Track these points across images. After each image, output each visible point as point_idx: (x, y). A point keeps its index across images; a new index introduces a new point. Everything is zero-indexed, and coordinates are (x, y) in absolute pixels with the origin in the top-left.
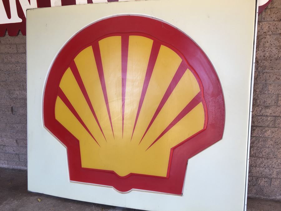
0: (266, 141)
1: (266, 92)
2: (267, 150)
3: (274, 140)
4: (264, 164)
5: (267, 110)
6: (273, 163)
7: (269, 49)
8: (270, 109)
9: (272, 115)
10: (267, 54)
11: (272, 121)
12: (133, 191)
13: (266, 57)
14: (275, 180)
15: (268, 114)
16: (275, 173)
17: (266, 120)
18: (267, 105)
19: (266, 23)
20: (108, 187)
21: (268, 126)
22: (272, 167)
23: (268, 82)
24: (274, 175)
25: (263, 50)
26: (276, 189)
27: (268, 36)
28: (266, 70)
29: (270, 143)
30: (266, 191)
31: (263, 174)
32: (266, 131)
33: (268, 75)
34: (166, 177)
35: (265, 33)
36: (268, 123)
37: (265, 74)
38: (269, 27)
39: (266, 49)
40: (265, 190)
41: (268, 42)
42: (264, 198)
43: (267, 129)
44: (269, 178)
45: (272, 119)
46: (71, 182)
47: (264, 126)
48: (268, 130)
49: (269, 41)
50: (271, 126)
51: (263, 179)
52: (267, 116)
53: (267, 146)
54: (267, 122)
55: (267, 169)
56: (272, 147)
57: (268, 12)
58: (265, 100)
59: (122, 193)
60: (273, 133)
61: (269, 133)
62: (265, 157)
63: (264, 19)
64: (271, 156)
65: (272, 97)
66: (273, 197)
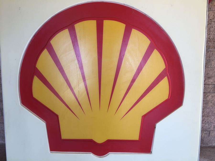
0: (208, 104)
1: (209, 66)
2: (208, 110)
3: (213, 102)
4: (205, 121)
5: (210, 80)
6: (212, 119)
7: (213, 33)
8: (211, 79)
9: (212, 84)
10: (212, 37)
11: (212, 88)
12: (110, 155)
13: (211, 39)
14: (212, 132)
15: (210, 83)
16: (213, 126)
17: (208, 88)
18: (209, 76)
19: (211, 12)
20: (87, 153)
21: (209, 92)
22: (210, 122)
23: (211, 58)
24: (212, 129)
25: (208, 34)
26: (212, 139)
27: (213, 23)
28: (210, 50)
29: (210, 104)
30: (206, 141)
31: (204, 128)
32: (208, 96)
33: (212, 53)
34: (138, 140)
35: (210, 20)
36: (209, 90)
37: (209, 52)
38: (213, 15)
39: (211, 33)
40: (205, 140)
41: (212, 27)
42: (203, 146)
43: (208, 94)
44: (208, 131)
45: (212, 87)
46: (51, 153)
47: (206, 92)
48: (210, 95)
49: (213, 27)
50: (211, 92)
51: (204, 132)
52: (209, 84)
53: (208, 107)
54: (209, 89)
55: (207, 124)
56: (211, 107)
57: (213, 3)
58: (208, 72)
59: (100, 157)
60: (213, 97)
61: (210, 97)
62: (206, 115)
63: (211, 9)
64: (211, 114)
65: (213, 70)
66: (211, 145)
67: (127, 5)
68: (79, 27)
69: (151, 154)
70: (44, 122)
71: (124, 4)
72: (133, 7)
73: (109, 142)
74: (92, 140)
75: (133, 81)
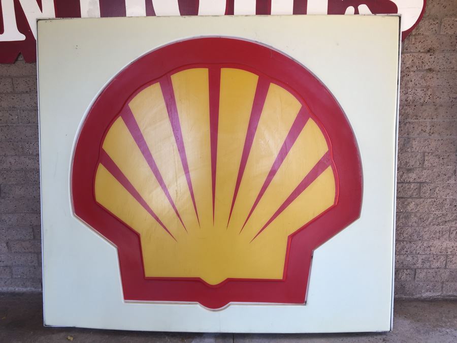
0: (409, 218)
1: (409, 150)
2: (410, 230)
3: (418, 215)
4: (405, 250)
5: (410, 175)
6: (418, 247)
7: (413, 91)
8: (413, 173)
9: (416, 181)
10: (411, 98)
11: (417, 189)
12: (231, 306)
13: (409, 101)
14: (420, 271)
15: (411, 180)
16: (420, 261)
17: (408, 189)
18: (409, 168)
19: (409, 55)
21: (411, 197)
22: (416, 253)
23: (411, 136)
24: (419, 265)
25: (404, 92)
26: (421, 284)
27: (412, 73)
28: (409, 120)
29: (414, 219)
30: (409, 288)
31: (404, 263)
32: (409, 203)
33: (412, 126)
34: (282, 278)
35: (407, 69)
36: (411, 193)
37: (407, 125)
38: (413, 60)
39: (409, 90)
40: (407, 286)
41: (411, 81)
42: (405, 298)
43: (410, 200)
44: (411, 269)
45: (416, 187)
46: (126, 302)
47: (405, 196)
48: (411, 202)
49: (413, 80)
50: (414, 196)
51: (405, 271)
52: (409, 182)
53: (410, 224)
54: (410, 191)
55: (409, 256)
56: (416, 225)
57: (412, 39)
58: (408, 161)
59: (214, 311)
60: (418, 205)
61: (412, 205)
62: (406, 239)
63: (407, 49)
64: (415, 237)
65: (416, 157)
66: (418, 296)
67: (261, 43)
68: (179, 80)
69: (305, 305)
70: (115, 247)
71: (256, 42)
72: (271, 47)
73: (230, 282)
74: (199, 278)
75: (272, 173)
